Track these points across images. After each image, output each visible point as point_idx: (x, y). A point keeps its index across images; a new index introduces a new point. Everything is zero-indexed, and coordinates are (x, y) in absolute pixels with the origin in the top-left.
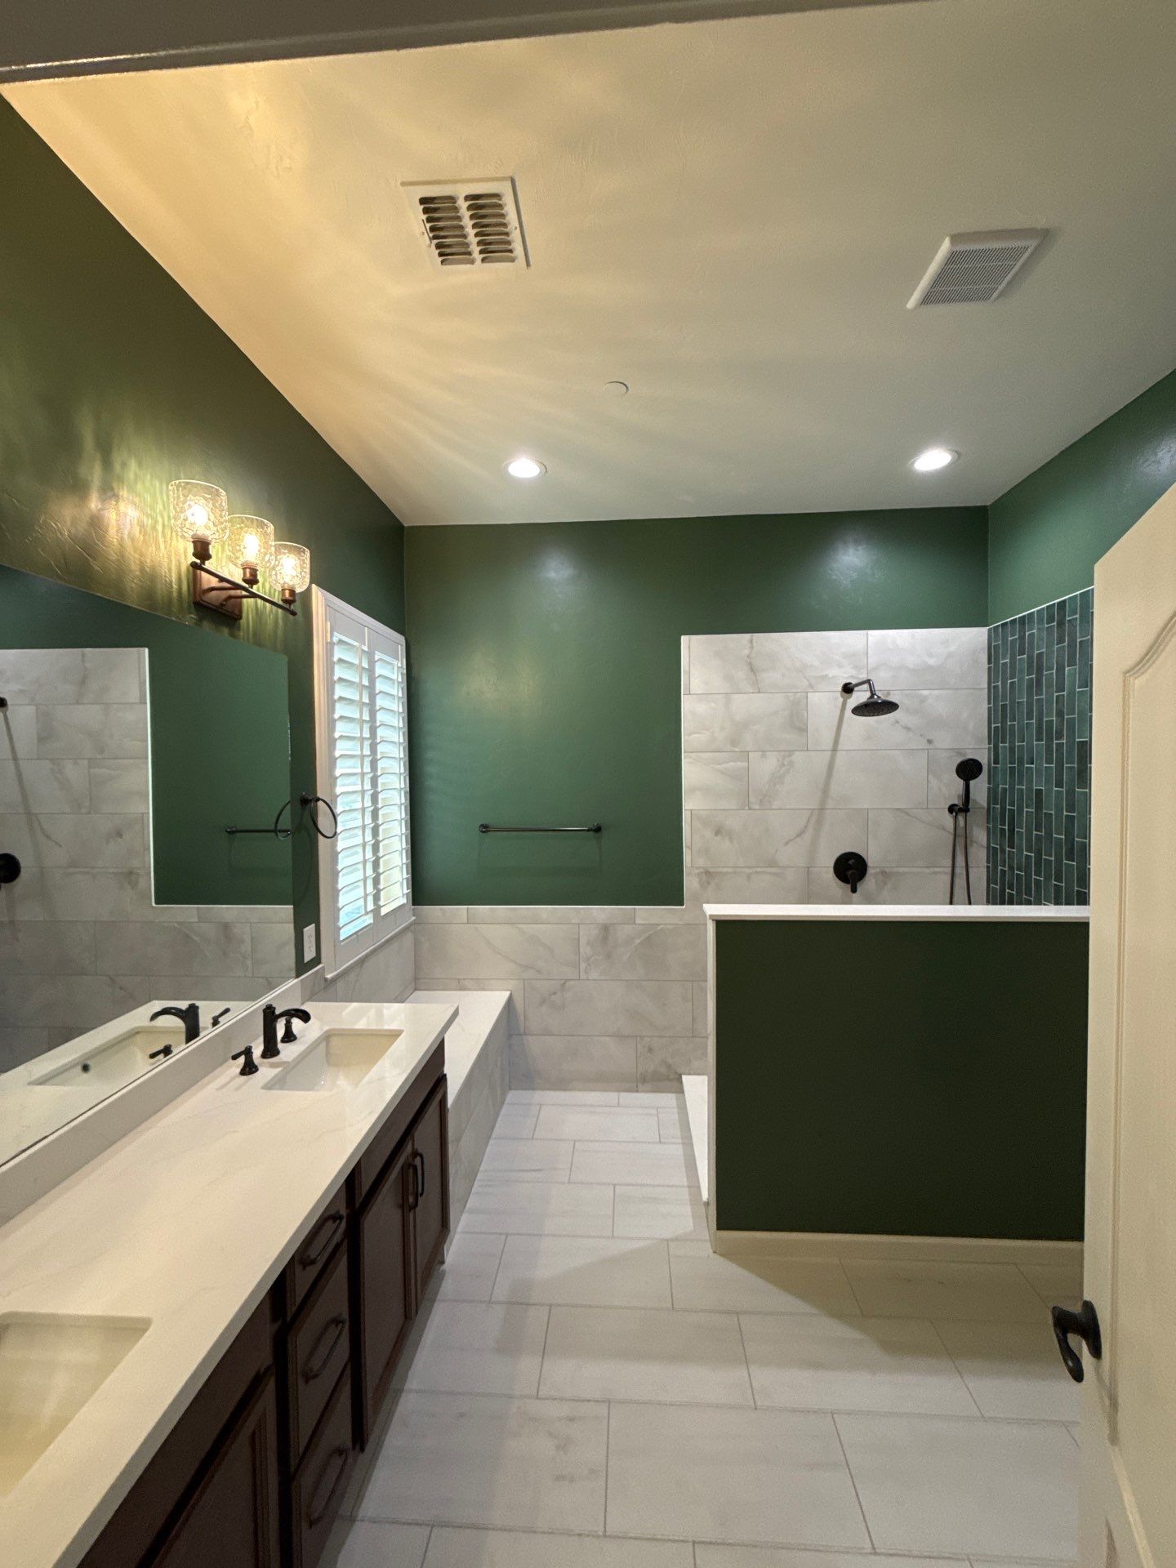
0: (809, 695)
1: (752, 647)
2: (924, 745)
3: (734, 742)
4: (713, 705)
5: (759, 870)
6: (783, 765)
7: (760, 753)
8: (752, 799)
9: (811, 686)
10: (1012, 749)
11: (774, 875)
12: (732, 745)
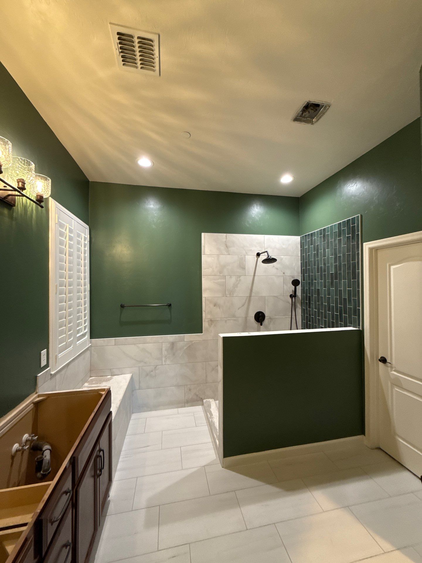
0: (246, 256)
1: (226, 238)
2: (282, 274)
3: (221, 272)
4: (213, 259)
5: (229, 318)
6: (237, 280)
7: (229, 277)
8: (227, 293)
9: (246, 253)
10: (309, 276)
11: (235, 320)
12: (220, 273)
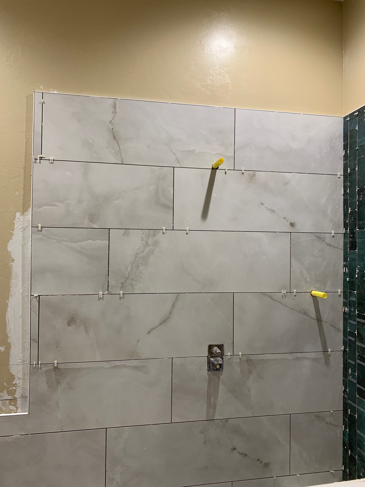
0: (176, 169)
2: (287, 228)
3: (93, 217)
4: (69, 173)
5: (118, 363)
6: (147, 244)
7: (123, 231)
8: (112, 282)
9: (179, 162)
11: (136, 368)
12: (91, 221)
